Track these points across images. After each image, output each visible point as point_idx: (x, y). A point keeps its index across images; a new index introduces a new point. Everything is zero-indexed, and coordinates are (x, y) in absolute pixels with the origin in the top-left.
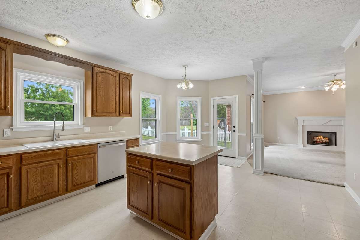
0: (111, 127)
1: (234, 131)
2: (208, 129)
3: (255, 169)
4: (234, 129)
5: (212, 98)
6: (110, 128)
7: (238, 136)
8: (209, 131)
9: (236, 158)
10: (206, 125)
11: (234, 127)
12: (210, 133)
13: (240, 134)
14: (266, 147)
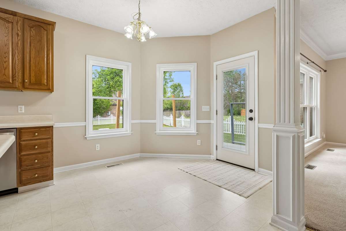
0: (23, 107)
1: (251, 119)
2: (208, 116)
3: (277, 214)
4: (251, 115)
5: (215, 64)
6: (19, 109)
7: (259, 128)
8: (210, 119)
9: (254, 170)
10: (205, 108)
11: (251, 111)
12: (212, 122)
13: (262, 126)
14: (328, 150)
